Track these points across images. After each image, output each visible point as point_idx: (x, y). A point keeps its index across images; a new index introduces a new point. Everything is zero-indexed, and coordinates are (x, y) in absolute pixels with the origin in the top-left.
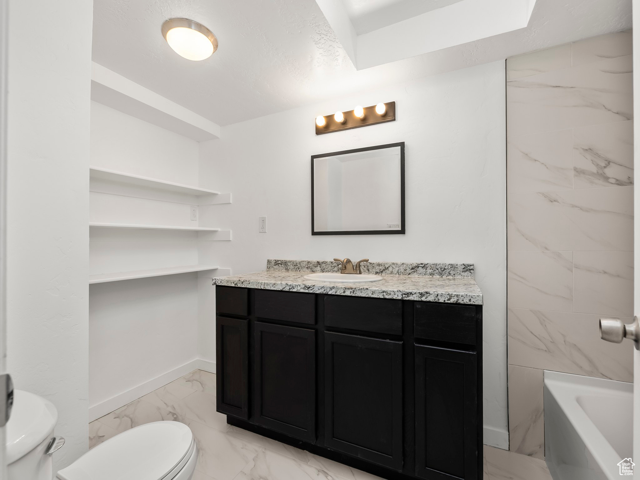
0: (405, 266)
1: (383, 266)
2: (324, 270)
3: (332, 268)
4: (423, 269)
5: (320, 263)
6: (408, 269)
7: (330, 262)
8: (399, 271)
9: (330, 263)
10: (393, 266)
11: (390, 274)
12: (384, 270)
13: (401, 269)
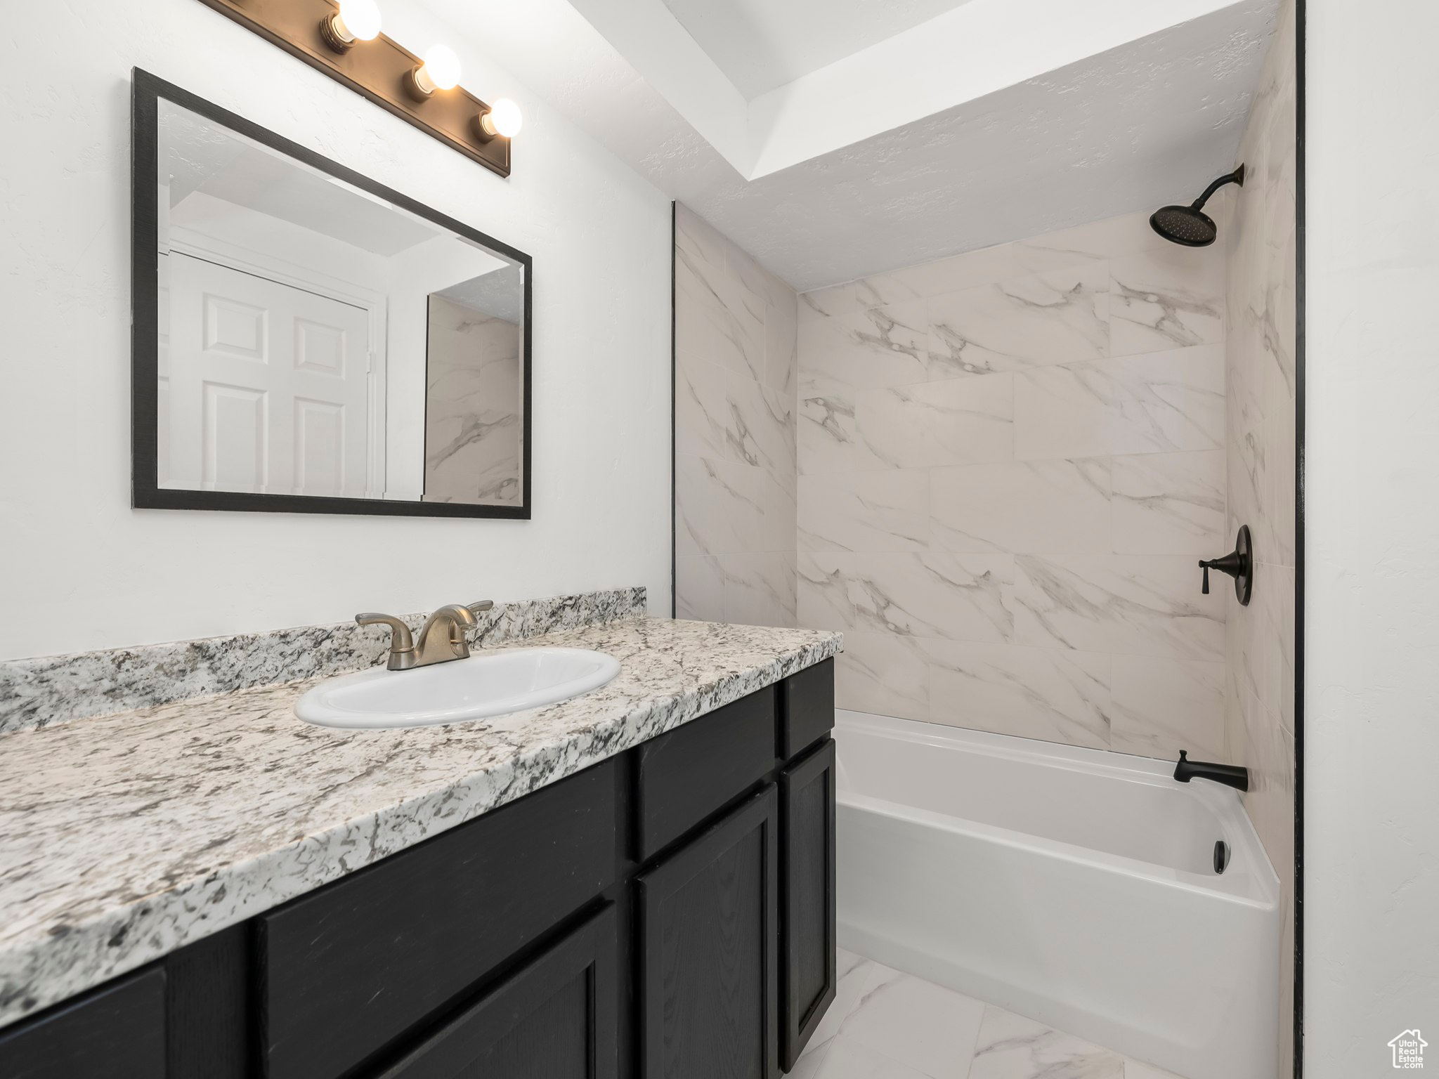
0: (537, 608)
1: (483, 618)
2: (237, 683)
3: (288, 660)
4: (574, 611)
5: (211, 652)
6: (544, 616)
7: (273, 635)
8: (525, 627)
9: (277, 640)
10: (512, 614)
11: (503, 640)
12: (487, 630)
13: (528, 620)
